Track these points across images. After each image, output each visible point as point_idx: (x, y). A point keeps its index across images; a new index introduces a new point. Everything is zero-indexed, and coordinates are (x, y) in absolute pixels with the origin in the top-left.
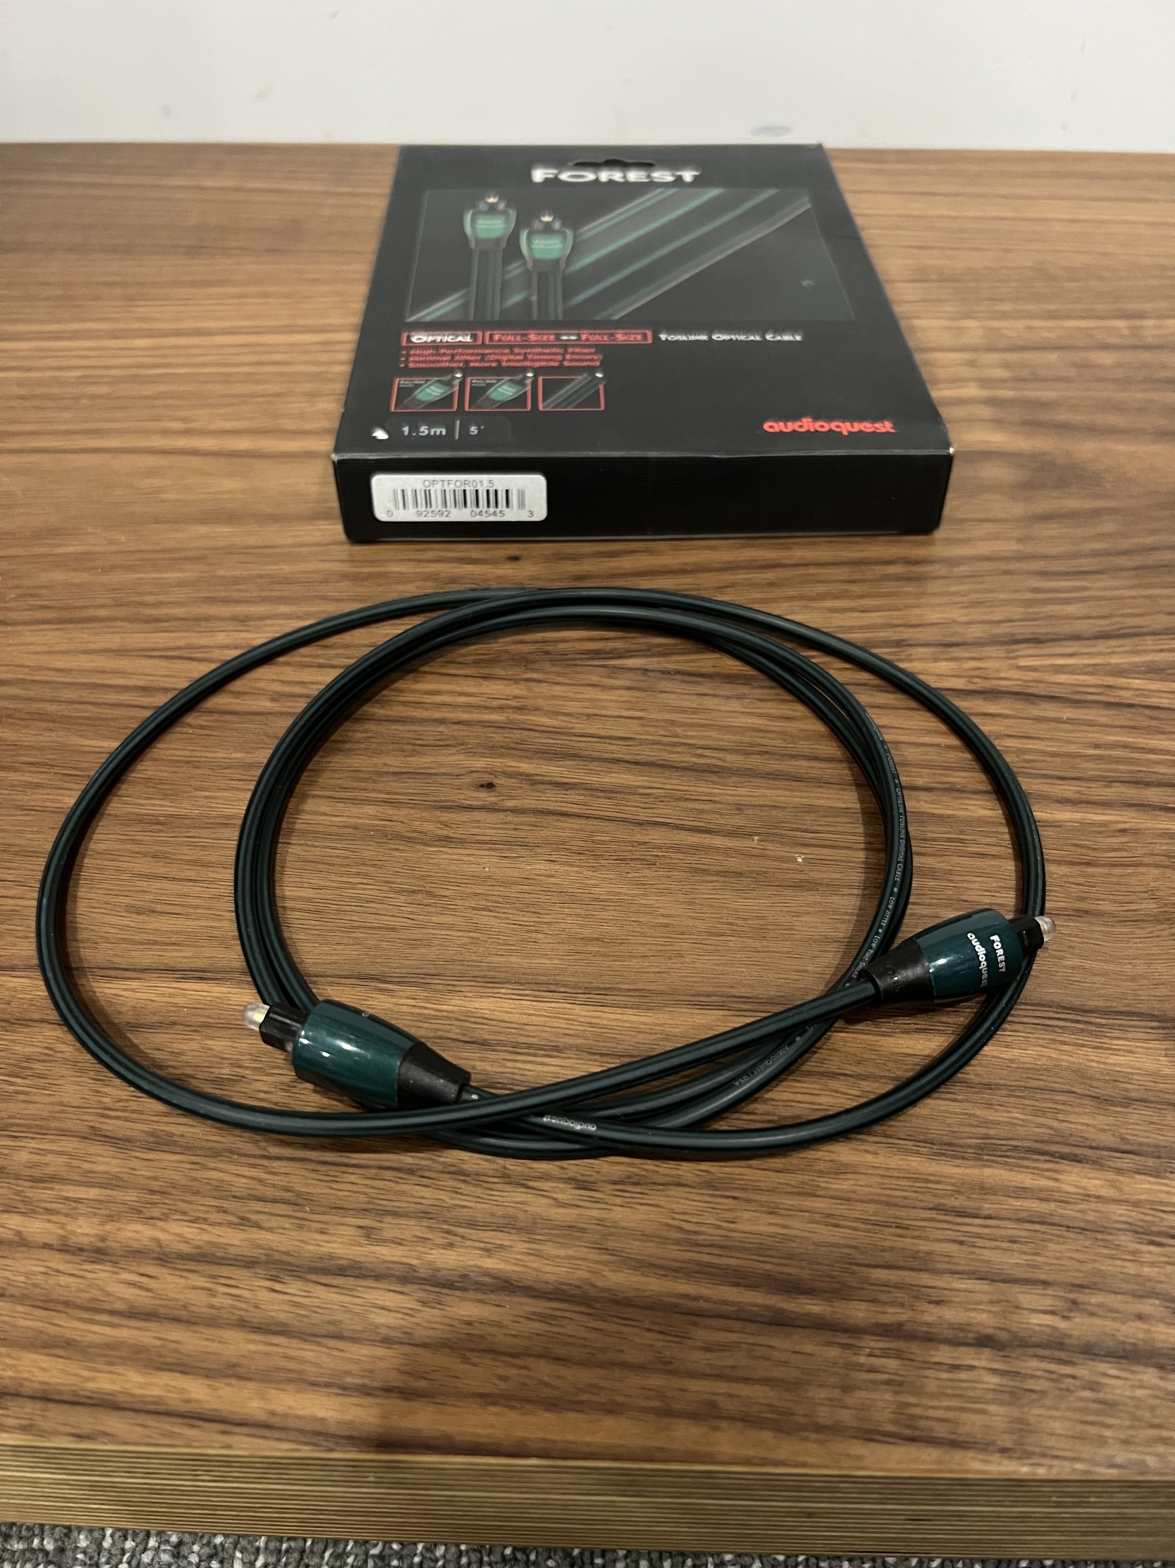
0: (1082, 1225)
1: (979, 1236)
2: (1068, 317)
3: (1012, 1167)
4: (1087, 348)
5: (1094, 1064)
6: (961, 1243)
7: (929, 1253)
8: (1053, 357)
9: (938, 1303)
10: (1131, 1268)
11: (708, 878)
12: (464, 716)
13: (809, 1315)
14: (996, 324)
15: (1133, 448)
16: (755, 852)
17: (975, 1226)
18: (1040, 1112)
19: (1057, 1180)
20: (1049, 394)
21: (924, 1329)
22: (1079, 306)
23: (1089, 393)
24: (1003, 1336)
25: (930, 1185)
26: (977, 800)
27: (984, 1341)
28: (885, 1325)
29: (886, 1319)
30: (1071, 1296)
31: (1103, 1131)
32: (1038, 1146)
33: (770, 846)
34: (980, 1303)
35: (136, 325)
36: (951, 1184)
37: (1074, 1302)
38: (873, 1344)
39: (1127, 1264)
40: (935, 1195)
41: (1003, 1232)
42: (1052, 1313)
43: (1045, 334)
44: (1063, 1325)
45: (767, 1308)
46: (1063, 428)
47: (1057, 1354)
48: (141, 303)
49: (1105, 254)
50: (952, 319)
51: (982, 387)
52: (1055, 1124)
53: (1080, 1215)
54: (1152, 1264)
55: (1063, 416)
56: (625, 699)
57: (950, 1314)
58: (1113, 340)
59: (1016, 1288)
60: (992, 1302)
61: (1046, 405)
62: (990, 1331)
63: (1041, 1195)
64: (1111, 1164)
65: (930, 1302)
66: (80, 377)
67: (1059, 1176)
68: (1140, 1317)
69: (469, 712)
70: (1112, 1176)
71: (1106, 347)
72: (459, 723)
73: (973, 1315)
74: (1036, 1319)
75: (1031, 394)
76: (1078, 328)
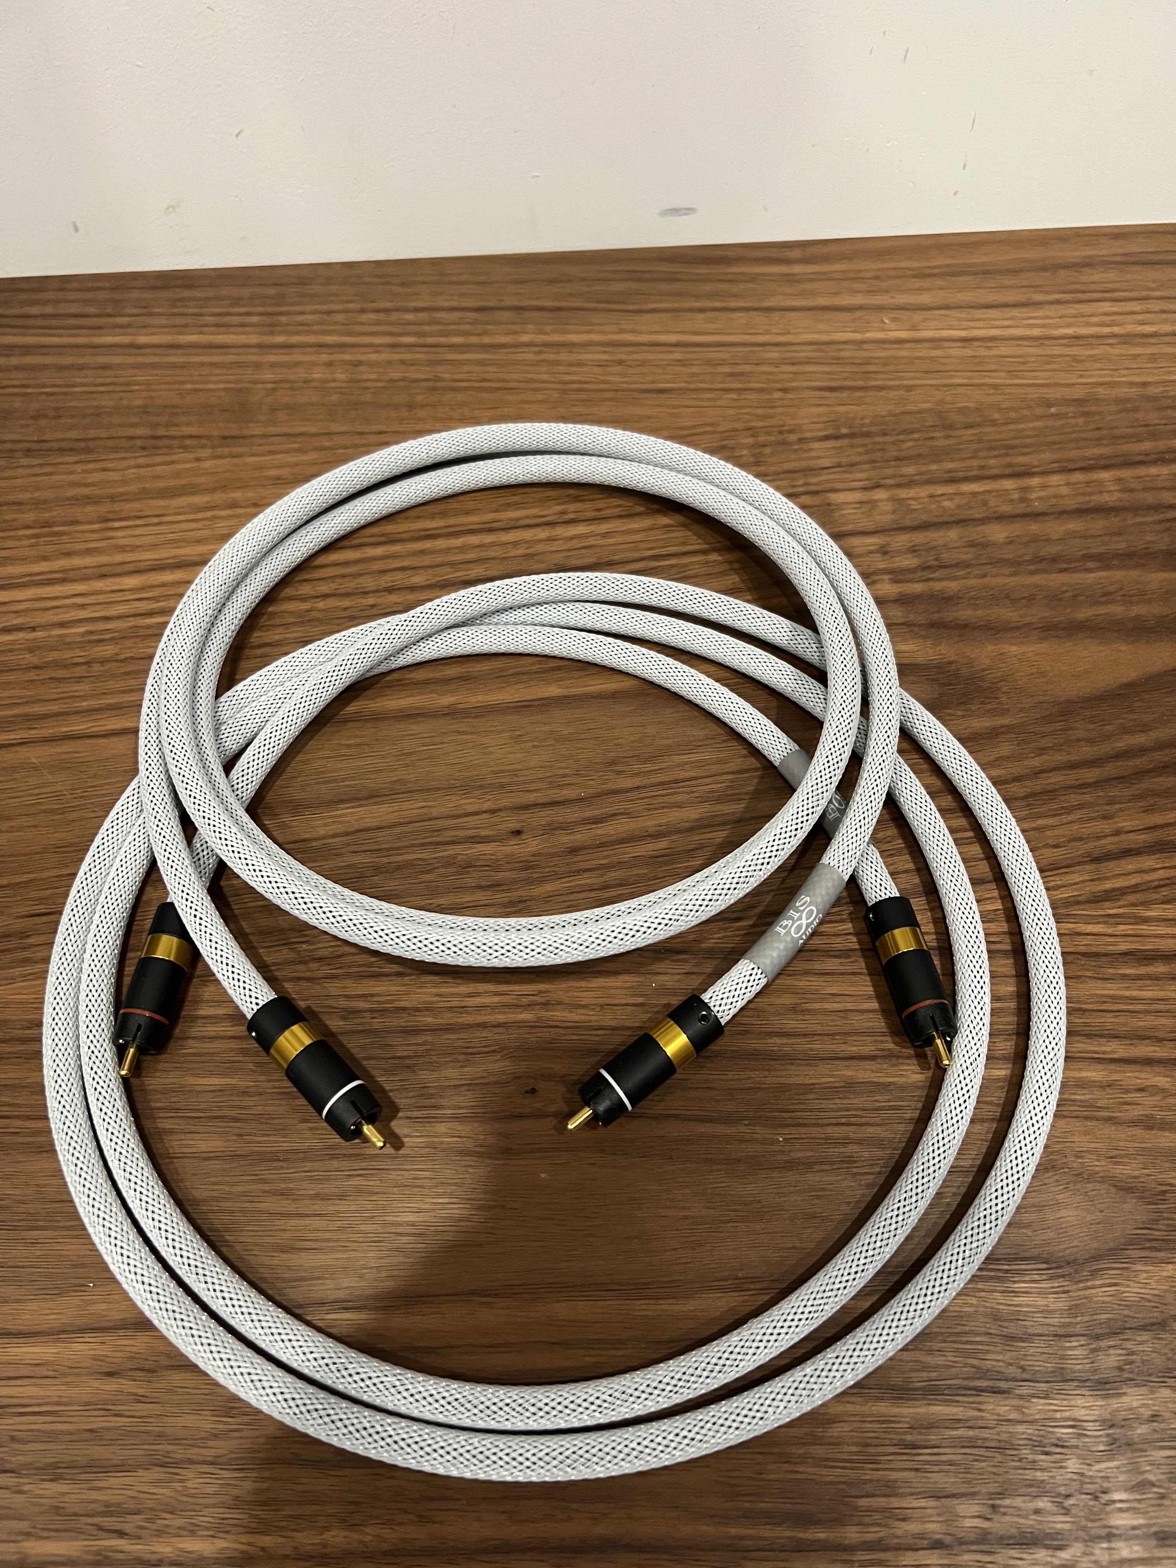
0: (997, 1445)
1: (928, 1462)
2: (966, 479)
3: (948, 1403)
4: (984, 521)
5: (1001, 1307)
6: (917, 1470)
7: (895, 1481)
8: (953, 534)
9: (904, 1520)
10: (1029, 1475)
11: (714, 1168)
12: (501, 1018)
13: (819, 1541)
14: (904, 493)
15: (1023, 649)
16: (747, 1137)
17: (925, 1456)
18: (966, 1354)
19: (980, 1410)
20: (952, 586)
21: (895, 1541)
22: (975, 463)
23: (985, 580)
24: (948, 1539)
25: (893, 1425)
26: (909, 1064)
27: (937, 1545)
28: (869, 1542)
29: (869, 1537)
30: (990, 1502)
31: (1011, 1364)
32: (965, 1383)
33: (758, 1129)
34: (931, 1516)
35: (119, 558)
36: (908, 1423)
37: (993, 1506)
38: (863, 1558)
39: (1027, 1472)
40: (898, 1433)
41: (944, 1458)
42: (979, 1517)
43: (947, 504)
44: (986, 1525)
45: (790, 1538)
46: (963, 628)
47: (982, 1547)
48: (117, 524)
49: (995, 386)
50: (865, 489)
51: (895, 581)
52: (975, 1362)
53: (996, 1437)
54: (1043, 1470)
55: (964, 614)
56: (628, 984)
57: (912, 1527)
58: (1006, 509)
59: (955, 1501)
60: (938, 1515)
61: (949, 600)
62: (937, 1537)
63: (969, 1424)
64: (1017, 1392)
65: (899, 1520)
66: (83, 635)
67: (981, 1407)
68: (1037, 1512)
69: (504, 1013)
70: (1015, 1402)
71: (1000, 518)
72: (498, 1025)
73: (927, 1526)
74: (969, 1523)
75: (938, 586)
76: (975, 494)
